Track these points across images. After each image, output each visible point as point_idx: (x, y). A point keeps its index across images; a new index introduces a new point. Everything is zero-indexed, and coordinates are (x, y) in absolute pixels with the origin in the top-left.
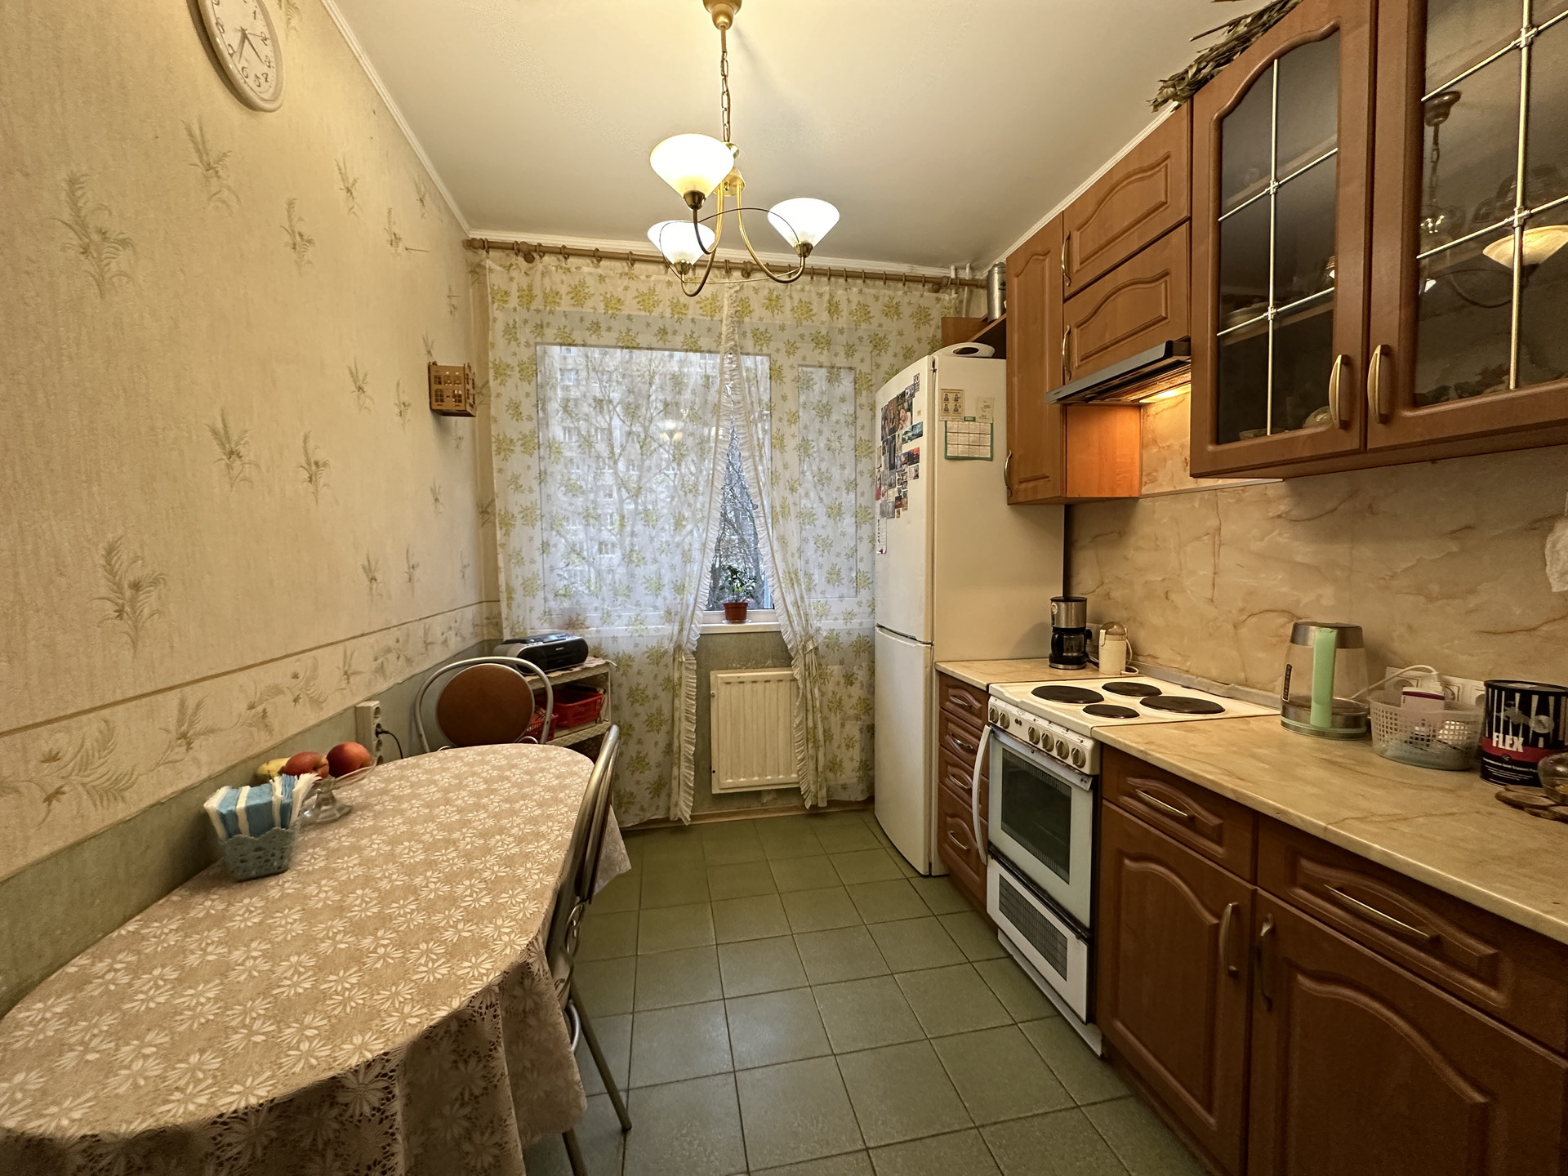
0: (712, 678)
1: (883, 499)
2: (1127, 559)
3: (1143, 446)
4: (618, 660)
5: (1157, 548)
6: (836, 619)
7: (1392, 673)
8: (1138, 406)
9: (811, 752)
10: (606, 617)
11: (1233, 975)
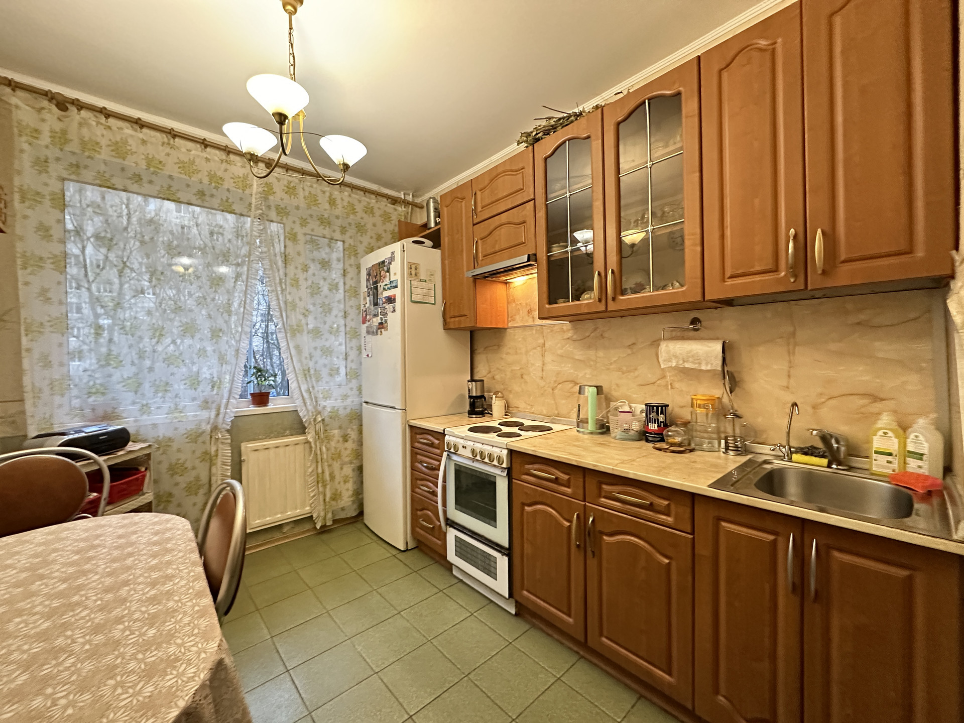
0: (243, 448)
1: (367, 324)
2: (502, 359)
3: (508, 303)
4: (157, 441)
5: (516, 353)
6: (336, 400)
7: (613, 404)
8: (506, 283)
9: (321, 489)
10: (145, 409)
11: (578, 546)
